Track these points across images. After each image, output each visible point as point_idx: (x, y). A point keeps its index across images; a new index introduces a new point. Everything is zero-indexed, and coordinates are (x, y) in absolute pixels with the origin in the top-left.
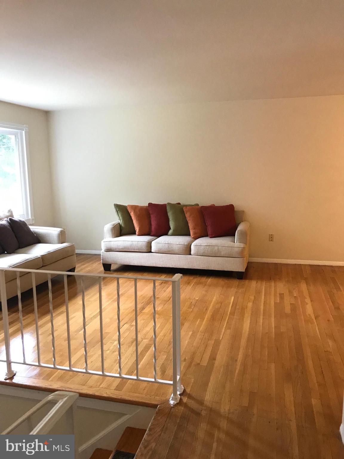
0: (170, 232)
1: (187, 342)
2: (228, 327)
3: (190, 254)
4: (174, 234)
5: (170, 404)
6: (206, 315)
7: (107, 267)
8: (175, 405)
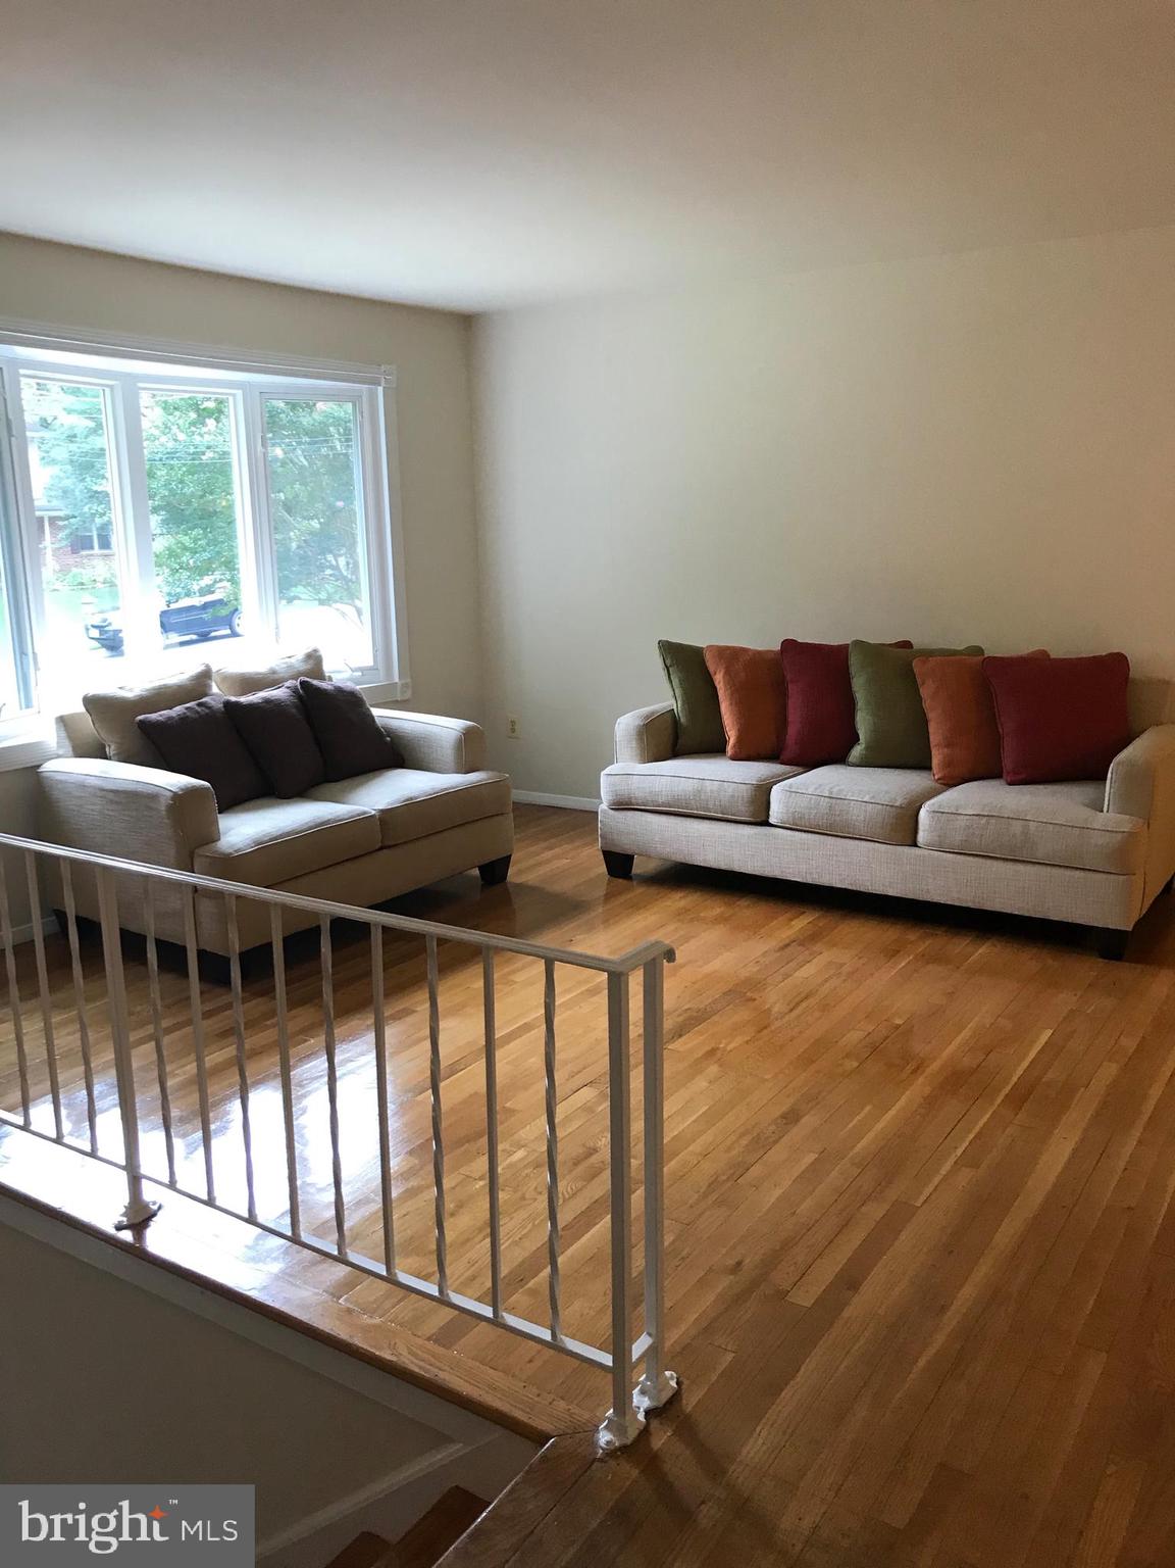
0: (857, 752)
1: (778, 1192)
2: (969, 1160)
3: (915, 844)
4: (866, 763)
5: (594, 1444)
6: (903, 1093)
7: (619, 863)
8: (613, 1453)
